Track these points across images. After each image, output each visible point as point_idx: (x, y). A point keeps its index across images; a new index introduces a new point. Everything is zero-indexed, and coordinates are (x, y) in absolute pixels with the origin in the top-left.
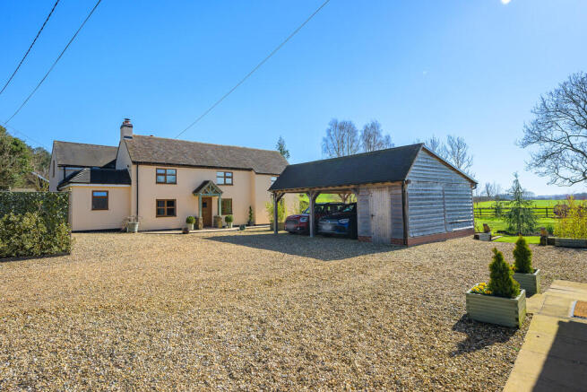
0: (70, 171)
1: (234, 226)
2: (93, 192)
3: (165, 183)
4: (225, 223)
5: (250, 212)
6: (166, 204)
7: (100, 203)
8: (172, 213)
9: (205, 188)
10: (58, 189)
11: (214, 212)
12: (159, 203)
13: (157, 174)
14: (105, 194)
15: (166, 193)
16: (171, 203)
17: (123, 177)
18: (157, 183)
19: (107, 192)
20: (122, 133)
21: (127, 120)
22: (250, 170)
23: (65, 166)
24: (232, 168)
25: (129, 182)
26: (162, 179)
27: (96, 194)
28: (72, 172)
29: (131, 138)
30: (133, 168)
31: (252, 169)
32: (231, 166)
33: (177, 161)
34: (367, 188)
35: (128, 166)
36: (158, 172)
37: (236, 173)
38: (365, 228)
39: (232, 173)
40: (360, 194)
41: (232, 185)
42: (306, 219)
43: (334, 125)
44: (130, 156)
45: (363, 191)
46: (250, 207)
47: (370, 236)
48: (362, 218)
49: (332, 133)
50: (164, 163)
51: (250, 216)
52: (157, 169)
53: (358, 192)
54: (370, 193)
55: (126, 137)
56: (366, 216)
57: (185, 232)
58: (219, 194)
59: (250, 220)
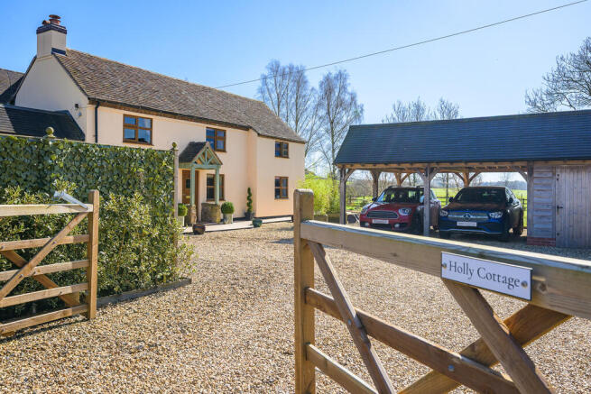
1: (235, 220)
3: (136, 141)
4: (222, 216)
5: (248, 198)
9: (199, 155)
11: (202, 196)
13: (125, 126)
18: (126, 140)
20: (40, 45)
21: (55, 18)
22: (247, 128)
24: (226, 124)
25: (80, 137)
26: (132, 134)
29: (63, 52)
30: (88, 111)
31: (251, 128)
32: (225, 120)
33: (152, 104)
34: (549, 168)
35: (77, 106)
36: (127, 122)
37: (230, 132)
38: (541, 226)
39: (225, 131)
40: (535, 175)
41: (224, 151)
42: (408, 211)
43: (276, 69)
44: (81, 89)
45: (541, 172)
46: (249, 190)
47: (550, 237)
48: (537, 211)
49: (271, 82)
50: (137, 107)
51: (249, 205)
52: (125, 115)
53: (531, 174)
54: (554, 174)
55: (54, 50)
56: (545, 207)
57: (199, 230)
58: (214, 166)
59: (249, 210)
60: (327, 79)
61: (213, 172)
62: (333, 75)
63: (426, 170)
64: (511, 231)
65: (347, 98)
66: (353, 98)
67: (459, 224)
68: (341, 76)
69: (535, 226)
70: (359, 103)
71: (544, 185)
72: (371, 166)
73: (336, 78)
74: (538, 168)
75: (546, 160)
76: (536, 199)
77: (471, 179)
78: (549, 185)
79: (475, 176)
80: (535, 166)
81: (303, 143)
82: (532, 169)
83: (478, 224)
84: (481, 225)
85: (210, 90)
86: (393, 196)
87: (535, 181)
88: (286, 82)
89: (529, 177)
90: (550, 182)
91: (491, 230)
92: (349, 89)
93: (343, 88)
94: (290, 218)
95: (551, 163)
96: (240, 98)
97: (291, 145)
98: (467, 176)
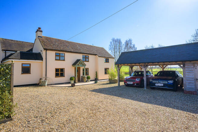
0: (8, 53)
1: (91, 81)
2: (22, 64)
3: (60, 60)
4: (87, 80)
5: (96, 74)
6: (60, 71)
7: (26, 70)
8: (62, 75)
9: (78, 63)
10: (1, 63)
11: (81, 74)
12: (57, 70)
13: (56, 56)
14: (29, 65)
15: (60, 65)
16: (62, 70)
17: (38, 57)
18: (56, 60)
19: (30, 64)
20: (36, 35)
21: (39, 28)
22: (96, 55)
23: (6, 51)
24: (89, 54)
25: (42, 59)
26: (58, 58)
27: (24, 65)
28: (9, 54)
29: (41, 37)
30: (44, 52)
31: (97, 55)
32: (88, 53)
33: (65, 49)
34: (192, 64)
35: (41, 51)
36: (56, 55)
37: (90, 56)
38: (190, 87)
39: (89, 56)
40: (186, 67)
41: (88, 61)
42: (139, 79)
43: (113, 40)
44: (42, 46)
45: (189, 65)
46: (96, 72)
47: (194, 91)
48: (188, 80)
49: (112, 43)
50: (59, 50)
51: (96, 76)
52: (56, 53)
53: (184, 66)
54: (194, 66)
55: (39, 36)
56: (191, 79)
57: (73, 85)
58: (84, 66)
59: (96, 78)
60: (127, 41)
61: (84, 67)
62: (128, 40)
63: (144, 66)
64: (179, 86)
65: (132, 46)
66: (134, 46)
67: (156, 85)
68: (130, 40)
69: (187, 87)
70: (135, 47)
71: (190, 71)
72: (130, 65)
73: (129, 41)
74: (187, 64)
75: (190, 61)
76: (187, 76)
77: (164, 68)
78: (192, 71)
79: (166, 66)
80: (185, 63)
81: (114, 58)
82: (185, 64)
83: (164, 85)
84: (165, 85)
85: (86, 45)
86: (137, 74)
87: (186, 69)
88: (116, 43)
89: (184, 67)
90: (193, 69)
91: (169, 87)
92: (133, 44)
93: (131, 43)
94: (108, 80)
95: (192, 62)
96: (96, 47)
97: (110, 59)
98: (163, 67)
